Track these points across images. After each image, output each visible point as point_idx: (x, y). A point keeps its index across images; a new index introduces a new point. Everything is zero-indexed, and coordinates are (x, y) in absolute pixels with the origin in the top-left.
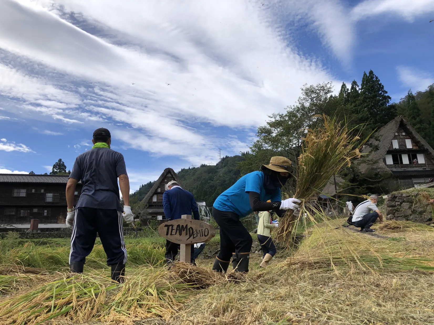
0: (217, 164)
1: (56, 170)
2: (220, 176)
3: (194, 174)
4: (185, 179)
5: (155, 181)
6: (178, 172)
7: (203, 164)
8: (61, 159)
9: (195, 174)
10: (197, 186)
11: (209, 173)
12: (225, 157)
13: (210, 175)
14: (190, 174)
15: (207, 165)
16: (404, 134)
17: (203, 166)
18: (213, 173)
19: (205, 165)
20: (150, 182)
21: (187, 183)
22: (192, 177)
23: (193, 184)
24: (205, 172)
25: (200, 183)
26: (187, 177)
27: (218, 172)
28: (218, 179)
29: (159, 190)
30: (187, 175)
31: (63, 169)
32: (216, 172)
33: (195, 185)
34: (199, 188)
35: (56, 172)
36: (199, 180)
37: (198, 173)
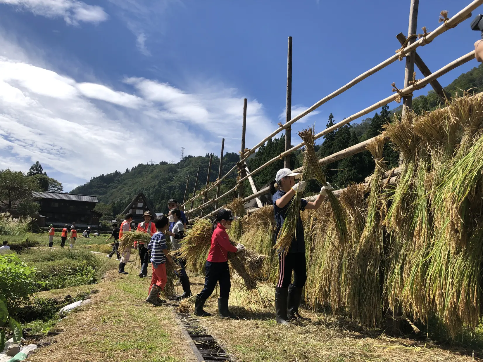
0: (179, 163)
2: (180, 177)
3: (152, 171)
4: (142, 176)
5: (109, 175)
6: (135, 167)
7: (163, 161)
8: (38, 162)
9: (154, 171)
11: (169, 173)
12: (188, 157)
13: (170, 174)
14: (148, 170)
15: (167, 163)
17: (163, 163)
18: (172, 173)
19: (165, 162)
20: (103, 175)
21: (144, 181)
22: (150, 175)
23: (150, 182)
24: (164, 170)
25: (158, 182)
26: (144, 173)
27: (178, 171)
28: (178, 180)
29: (134, 206)
30: (145, 171)
31: (40, 170)
32: (176, 172)
33: (153, 184)
34: (157, 187)
35: (33, 172)
36: (157, 178)
37: (157, 170)
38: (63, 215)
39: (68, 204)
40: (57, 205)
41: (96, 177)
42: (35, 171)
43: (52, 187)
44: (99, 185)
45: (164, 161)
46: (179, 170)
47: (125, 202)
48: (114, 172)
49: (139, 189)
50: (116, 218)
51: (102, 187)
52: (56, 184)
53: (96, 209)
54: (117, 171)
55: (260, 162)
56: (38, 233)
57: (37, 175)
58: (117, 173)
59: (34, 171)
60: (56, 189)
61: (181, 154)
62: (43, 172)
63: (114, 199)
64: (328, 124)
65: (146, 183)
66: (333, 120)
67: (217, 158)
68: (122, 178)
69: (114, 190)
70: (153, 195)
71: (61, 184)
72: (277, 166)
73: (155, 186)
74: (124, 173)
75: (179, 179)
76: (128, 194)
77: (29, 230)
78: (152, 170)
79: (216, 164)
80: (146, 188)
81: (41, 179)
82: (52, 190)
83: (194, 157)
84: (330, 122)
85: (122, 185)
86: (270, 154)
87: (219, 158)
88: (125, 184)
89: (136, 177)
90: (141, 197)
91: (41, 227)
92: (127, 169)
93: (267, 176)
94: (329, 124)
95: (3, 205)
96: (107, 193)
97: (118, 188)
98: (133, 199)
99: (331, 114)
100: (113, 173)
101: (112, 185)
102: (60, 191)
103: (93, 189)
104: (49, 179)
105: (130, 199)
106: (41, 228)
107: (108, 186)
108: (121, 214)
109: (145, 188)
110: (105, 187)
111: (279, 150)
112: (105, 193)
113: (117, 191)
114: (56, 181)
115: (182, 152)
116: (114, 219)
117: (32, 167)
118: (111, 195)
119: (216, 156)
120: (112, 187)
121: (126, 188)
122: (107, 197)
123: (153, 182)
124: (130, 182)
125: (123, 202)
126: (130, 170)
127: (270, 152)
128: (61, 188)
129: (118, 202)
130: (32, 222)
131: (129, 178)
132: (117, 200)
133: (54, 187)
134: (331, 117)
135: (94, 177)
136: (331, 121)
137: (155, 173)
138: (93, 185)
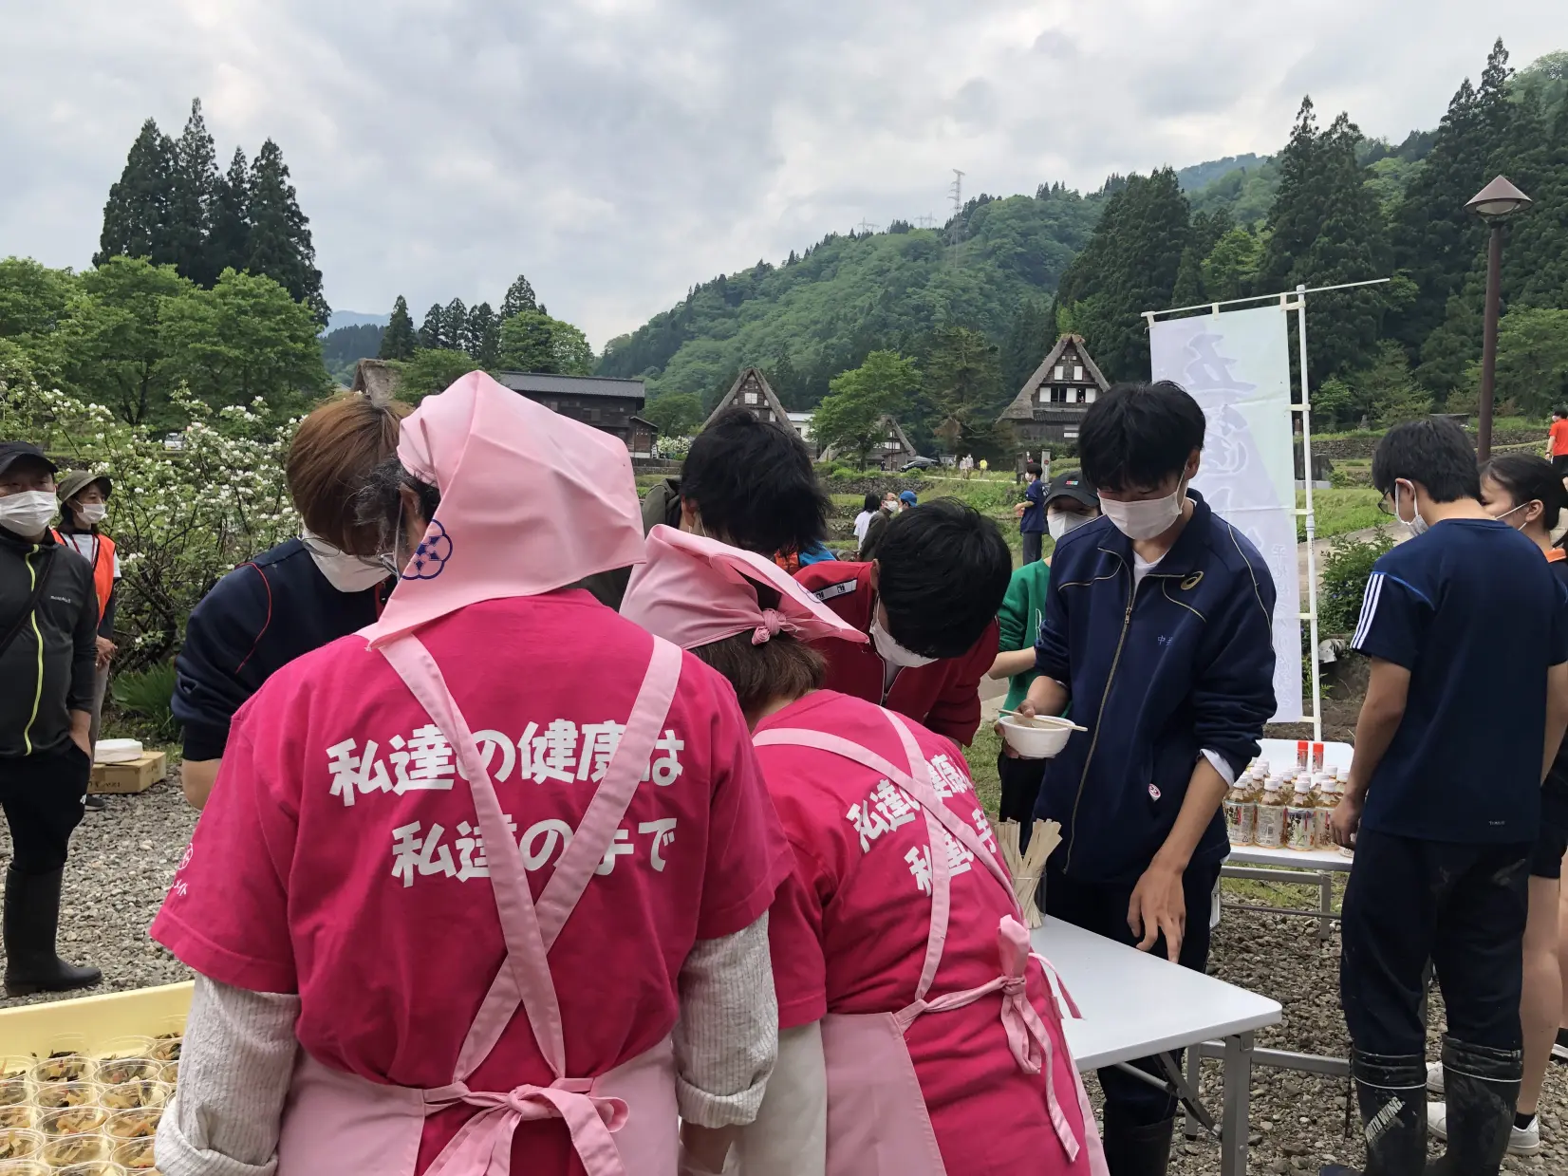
0: (949, 224)
1: (513, 301)
2: (950, 273)
3: (865, 256)
4: (835, 275)
6: (814, 246)
7: (898, 223)
8: (523, 276)
9: (870, 256)
10: (872, 304)
11: (914, 260)
12: (977, 200)
13: (919, 264)
14: (854, 254)
15: (912, 227)
17: (899, 228)
18: (927, 260)
19: (906, 224)
20: (723, 276)
21: (840, 289)
22: (859, 269)
23: (859, 295)
24: (902, 252)
25: (880, 292)
26: (842, 265)
27: (947, 254)
28: (943, 283)
30: (844, 258)
31: (529, 299)
33: (864, 300)
34: (877, 310)
36: (879, 280)
37: (881, 252)
41: (704, 285)
42: (518, 302)
43: (562, 344)
44: (712, 308)
45: (902, 221)
46: (949, 248)
48: (754, 265)
49: (824, 319)
51: (722, 316)
52: (571, 336)
54: (762, 261)
57: (523, 312)
58: (763, 268)
59: (515, 300)
61: (954, 194)
65: (848, 299)
67: (1074, 196)
68: (777, 283)
69: (757, 323)
73: (871, 307)
74: (784, 266)
75: (948, 278)
76: (795, 334)
78: (864, 251)
80: (846, 314)
81: (534, 325)
83: (1000, 198)
85: (778, 306)
88: (789, 303)
89: (817, 279)
92: (792, 252)
96: (735, 334)
97: (768, 316)
100: (752, 269)
101: (749, 309)
103: (697, 323)
104: (554, 323)
107: (739, 310)
109: (842, 315)
110: (731, 315)
112: (731, 333)
113: (765, 326)
114: (571, 327)
115: (955, 187)
118: (747, 341)
119: (1073, 191)
120: (749, 313)
121: (790, 316)
123: (868, 294)
124: (801, 296)
126: (802, 256)
131: (796, 284)
133: (566, 344)
134: (1307, 103)
135: (698, 286)
137: (873, 261)
138: (696, 308)
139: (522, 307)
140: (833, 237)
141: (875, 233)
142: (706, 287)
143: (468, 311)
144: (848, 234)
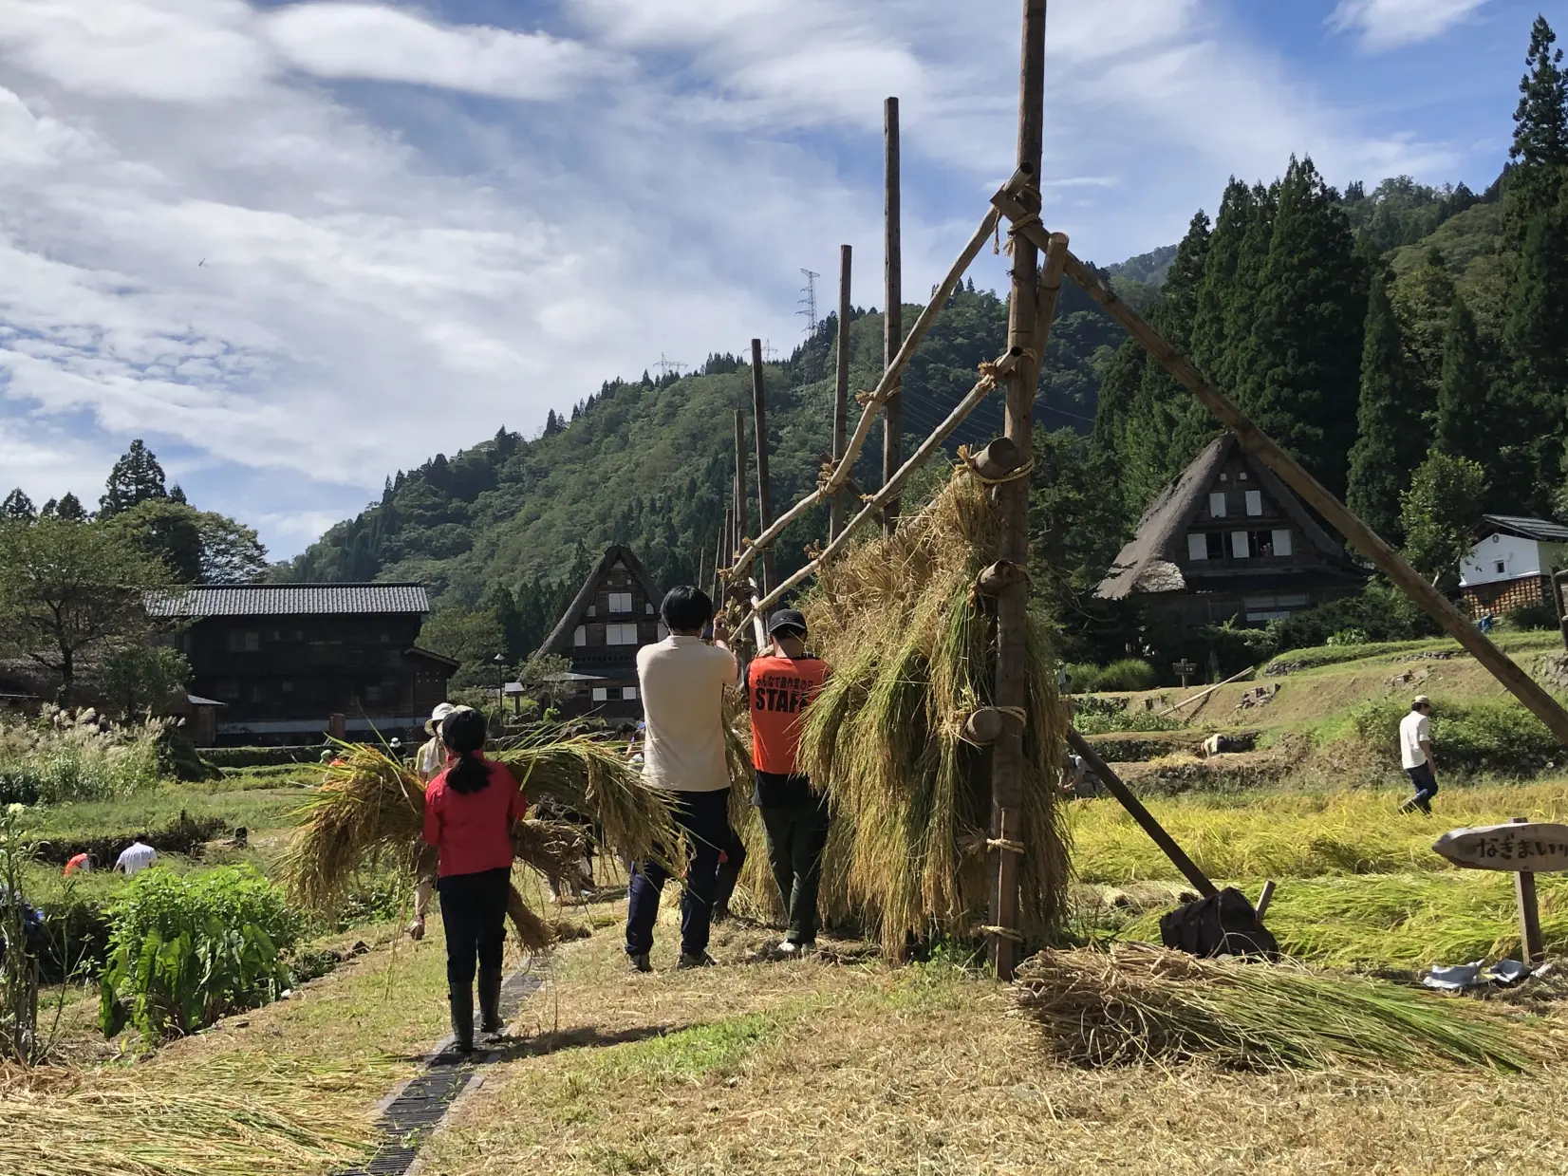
0: (797, 355)
1: (122, 488)
2: (813, 428)
3: (672, 412)
4: (625, 443)
5: (467, 453)
6: (586, 402)
7: (718, 356)
8: (140, 442)
9: (681, 411)
10: (693, 482)
14: (654, 410)
15: (740, 360)
16: (1243, 476)
17: (720, 365)
19: (729, 357)
20: (440, 457)
21: (637, 465)
22: (665, 432)
23: (671, 471)
24: (732, 402)
25: (705, 462)
26: (635, 426)
27: (799, 399)
28: (803, 444)
29: (592, 611)
30: (637, 417)
31: (153, 481)
32: (791, 403)
33: (680, 477)
34: (704, 491)
35: (125, 494)
36: (699, 445)
37: (696, 403)
38: (287, 687)
39: (300, 635)
40: (251, 642)
41: (411, 472)
42: (133, 487)
43: (218, 553)
44: (427, 508)
45: (723, 354)
46: (801, 390)
47: (561, 584)
48: (492, 437)
49: (618, 511)
50: (523, 675)
51: (445, 518)
52: (231, 537)
53: (425, 640)
54: (503, 429)
55: (1192, 317)
56: (203, 782)
57: (142, 504)
58: (507, 442)
59: (127, 485)
60: (236, 560)
61: (806, 307)
62: (168, 487)
63: (507, 570)
64: (1526, 78)
65: (653, 478)
66: (1552, 53)
67: (991, 301)
68: (531, 461)
69: (504, 526)
70: (690, 533)
71: (255, 534)
72: (1279, 331)
73: (693, 486)
74: (540, 436)
75: (811, 436)
76: (569, 540)
77: (164, 770)
78: (670, 404)
79: (990, 332)
80: (653, 500)
81: (161, 522)
82: (217, 567)
84: (1537, 66)
85: (536, 497)
86: (1239, 271)
87: (1003, 299)
88: (550, 493)
89: (596, 452)
90: (620, 566)
91: (204, 750)
92: (552, 413)
93: (1229, 389)
94: (1535, 75)
95: (37, 669)
96: (469, 546)
97: (521, 515)
98: (595, 565)
99: (1542, 21)
100: (488, 443)
101: (490, 506)
102: (252, 567)
103: (404, 536)
104: (198, 518)
105: (582, 566)
106: (203, 756)
107: (471, 508)
108: (541, 651)
109: (647, 503)
110: (460, 517)
111: (1281, 244)
112: (463, 546)
113: (518, 529)
114: (232, 522)
115: (806, 295)
116: (513, 680)
117: (117, 469)
118: (492, 556)
119: (987, 291)
120: (490, 511)
121: (557, 512)
122: (475, 564)
123: (685, 468)
124: (572, 479)
125: (549, 586)
126: (568, 418)
127: (1234, 257)
128: (256, 553)
129: (525, 585)
130: (168, 736)
131: (570, 461)
132: (523, 573)
133: (225, 552)
134: (1544, 34)
135: (399, 474)
136: (1544, 60)
137: (685, 419)
138: (402, 510)
139: (142, 495)
140: (616, 385)
141: (682, 376)
142: (414, 475)
143: (39, 511)
144: (640, 379)
